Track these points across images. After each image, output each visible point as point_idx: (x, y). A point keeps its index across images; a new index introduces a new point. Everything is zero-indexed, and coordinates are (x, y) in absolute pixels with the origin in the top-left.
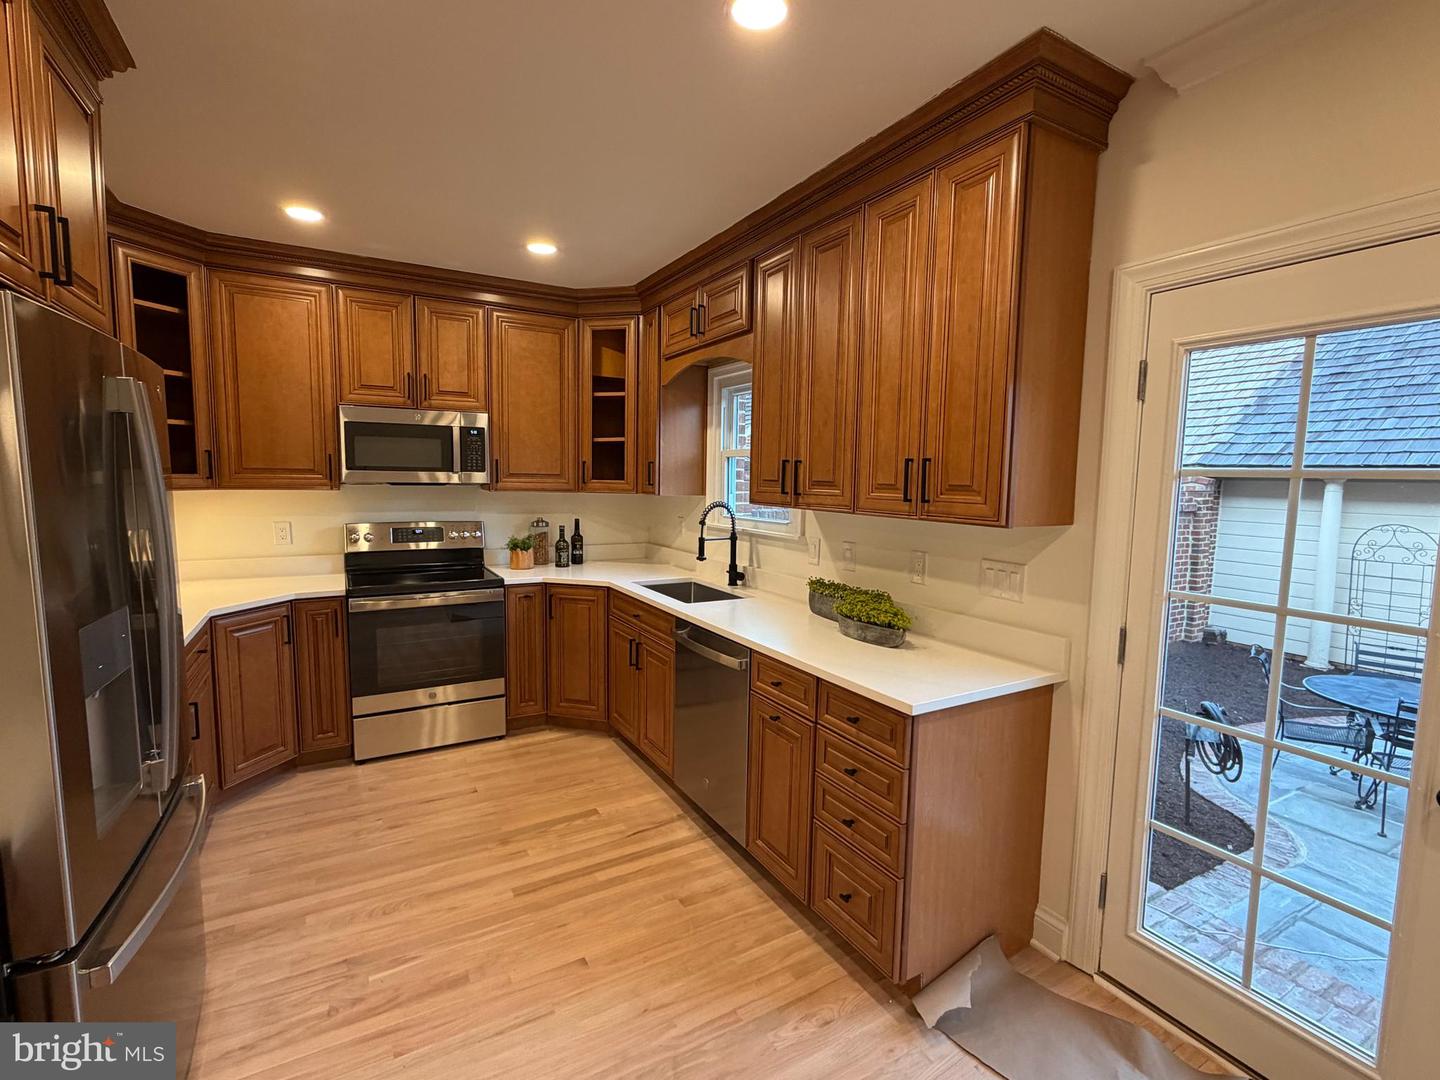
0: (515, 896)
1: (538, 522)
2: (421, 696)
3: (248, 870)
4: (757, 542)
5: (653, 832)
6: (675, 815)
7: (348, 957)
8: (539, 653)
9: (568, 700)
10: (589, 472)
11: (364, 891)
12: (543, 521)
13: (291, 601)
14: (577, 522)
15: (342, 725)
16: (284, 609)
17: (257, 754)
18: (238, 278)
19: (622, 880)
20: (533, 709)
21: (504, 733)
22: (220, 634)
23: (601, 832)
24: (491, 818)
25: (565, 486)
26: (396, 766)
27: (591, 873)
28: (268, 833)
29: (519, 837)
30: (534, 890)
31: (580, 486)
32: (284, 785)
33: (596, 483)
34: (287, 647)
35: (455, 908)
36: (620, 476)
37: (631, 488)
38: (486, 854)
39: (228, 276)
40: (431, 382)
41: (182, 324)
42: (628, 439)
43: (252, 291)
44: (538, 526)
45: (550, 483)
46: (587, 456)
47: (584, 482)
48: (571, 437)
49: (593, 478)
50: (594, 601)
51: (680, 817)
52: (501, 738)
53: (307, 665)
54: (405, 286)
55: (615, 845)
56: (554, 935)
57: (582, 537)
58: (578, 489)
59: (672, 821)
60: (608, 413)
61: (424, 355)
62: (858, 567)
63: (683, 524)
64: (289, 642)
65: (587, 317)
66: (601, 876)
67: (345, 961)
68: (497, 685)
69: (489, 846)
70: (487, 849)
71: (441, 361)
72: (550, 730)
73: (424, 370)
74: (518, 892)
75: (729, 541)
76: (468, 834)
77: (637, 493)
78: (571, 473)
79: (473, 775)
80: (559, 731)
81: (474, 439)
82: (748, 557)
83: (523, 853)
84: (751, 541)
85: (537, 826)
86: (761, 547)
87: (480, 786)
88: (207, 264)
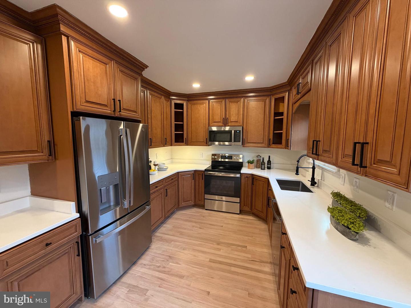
0: (209, 261)
1: (258, 156)
2: (217, 197)
3: (173, 226)
4: (324, 171)
5: (258, 263)
6: (269, 261)
7: (171, 255)
8: (250, 194)
9: (256, 209)
10: (271, 142)
11: (184, 241)
12: (259, 156)
13: (195, 170)
14: (269, 157)
15: (203, 200)
16: (193, 172)
17: (186, 201)
18: (192, 102)
19: (238, 274)
20: (247, 209)
21: (239, 213)
22: (180, 176)
23: (244, 254)
24: (220, 236)
25: (264, 146)
26: (212, 213)
27: (231, 266)
28: (181, 219)
29: (222, 245)
30: (214, 262)
31: (269, 146)
32: (191, 210)
33: (273, 146)
34: (193, 180)
35: (195, 256)
36: (280, 143)
37: (284, 147)
38: (212, 245)
39: (191, 102)
40: (229, 119)
41: (182, 113)
42: (284, 131)
43: (194, 104)
44: (258, 157)
45: (259, 145)
46: (271, 137)
47: (270, 145)
48: (267, 132)
49: (273, 144)
50: (264, 182)
51: (271, 263)
52: (238, 214)
53: (197, 184)
54: (224, 97)
55: (243, 261)
56: (209, 279)
57: (271, 161)
58: (268, 147)
59: (267, 263)
60: (278, 124)
61: (227, 113)
62: (360, 191)
63: (305, 160)
64: (193, 179)
65: (273, 95)
66: (233, 269)
67: (170, 256)
68: (238, 200)
69: (214, 244)
70: (213, 244)
71: (231, 114)
72: (252, 216)
73: (227, 117)
74: (211, 261)
75: (312, 169)
76: (212, 238)
77: (286, 149)
78: (266, 142)
79: (225, 222)
80: (254, 217)
81: (238, 133)
82: (321, 176)
83: (219, 250)
84: (322, 170)
85: (228, 244)
86: (325, 173)
87: (224, 225)
88: (187, 100)
